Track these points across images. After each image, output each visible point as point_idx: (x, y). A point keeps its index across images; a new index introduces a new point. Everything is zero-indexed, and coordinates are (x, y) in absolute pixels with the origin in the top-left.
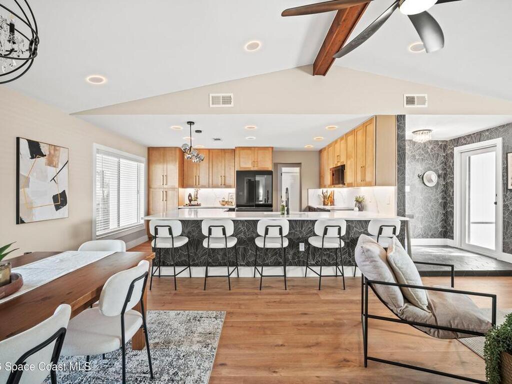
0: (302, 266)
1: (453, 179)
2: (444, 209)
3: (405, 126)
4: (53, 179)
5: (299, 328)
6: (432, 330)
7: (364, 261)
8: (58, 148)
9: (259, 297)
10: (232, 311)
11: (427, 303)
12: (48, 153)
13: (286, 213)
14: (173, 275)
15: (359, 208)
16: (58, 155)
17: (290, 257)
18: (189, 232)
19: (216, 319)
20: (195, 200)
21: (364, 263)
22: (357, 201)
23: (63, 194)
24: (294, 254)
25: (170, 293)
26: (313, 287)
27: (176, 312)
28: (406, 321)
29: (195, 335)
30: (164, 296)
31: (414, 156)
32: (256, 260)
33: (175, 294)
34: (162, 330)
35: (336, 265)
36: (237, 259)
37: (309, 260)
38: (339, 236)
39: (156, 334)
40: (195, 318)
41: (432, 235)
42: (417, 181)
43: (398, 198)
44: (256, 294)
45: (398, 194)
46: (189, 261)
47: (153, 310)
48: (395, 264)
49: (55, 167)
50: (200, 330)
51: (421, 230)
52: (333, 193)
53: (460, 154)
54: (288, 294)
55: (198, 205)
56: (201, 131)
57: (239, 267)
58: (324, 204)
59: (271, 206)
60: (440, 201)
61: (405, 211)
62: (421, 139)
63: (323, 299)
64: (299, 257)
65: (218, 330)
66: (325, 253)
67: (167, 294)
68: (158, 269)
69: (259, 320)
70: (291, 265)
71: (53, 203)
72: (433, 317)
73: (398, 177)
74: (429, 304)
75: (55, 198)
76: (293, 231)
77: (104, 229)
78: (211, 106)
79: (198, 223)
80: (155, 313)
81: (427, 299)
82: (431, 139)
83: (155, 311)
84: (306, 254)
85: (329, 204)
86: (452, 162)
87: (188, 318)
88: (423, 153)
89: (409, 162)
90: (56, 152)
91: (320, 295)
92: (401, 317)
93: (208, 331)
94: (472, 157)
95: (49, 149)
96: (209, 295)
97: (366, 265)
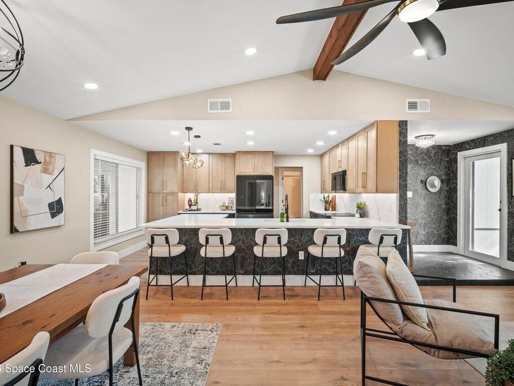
0: (301, 274)
1: (457, 185)
2: (448, 216)
3: (407, 132)
4: (49, 186)
5: (297, 342)
6: (433, 350)
7: (363, 277)
8: (54, 155)
9: (257, 308)
10: (228, 324)
11: (427, 321)
12: (43, 160)
13: (285, 219)
14: (170, 284)
15: (360, 215)
16: (54, 162)
17: (289, 265)
18: (187, 240)
19: (212, 332)
20: (195, 205)
21: (363, 279)
22: (358, 207)
23: (59, 202)
24: (294, 262)
25: (166, 304)
26: (312, 296)
27: (171, 324)
28: (405, 339)
29: (190, 350)
30: (160, 306)
31: (417, 161)
32: (254, 269)
33: (172, 305)
34: (156, 344)
35: (336, 274)
36: (235, 268)
37: (308, 268)
38: (339, 245)
39: (149, 349)
40: (190, 332)
41: (435, 241)
42: (419, 186)
43: (400, 205)
44: (254, 305)
45: (400, 201)
46: (187, 269)
47: (148, 322)
48: (394, 280)
49: (50, 174)
50: (194, 344)
51: (424, 237)
52: (334, 198)
53: (463, 159)
54: (287, 304)
55: (198, 210)
56: (199, 137)
57: (237, 276)
58: (326, 209)
59: (271, 211)
60: (443, 207)
61: (406, 219)
62: (424, 144)
63: (321, 310)
64: (298, 266)
65: (214, 345)
66: (325, 261)
67: (163, 304)
68: (156, 277)
69: (255, 333)
70: (290, 273)
71: (48, 211)
72: (433, 336)
73: (400, 184)
74: (429, 321)
75: (51, 206)
76: (292, 239)
77: (102, 236)
78: (209, 111)
79: (195, 231)
80: (150, 325)
81: (428, 317)
82: (434, 144)
83: (150, 323)
84: (306, 263)
85: (331, 209)
86: (456, 167)
87: (184, 331)
88: (426, 158)
89: (412, 167)
90: (52, 159)
91: (319, 306)
92: (400, 335)
93: (203, 346)
94: (476, 162)
95: (45, 155)
96: (206, 305)
97: (364, 281)
